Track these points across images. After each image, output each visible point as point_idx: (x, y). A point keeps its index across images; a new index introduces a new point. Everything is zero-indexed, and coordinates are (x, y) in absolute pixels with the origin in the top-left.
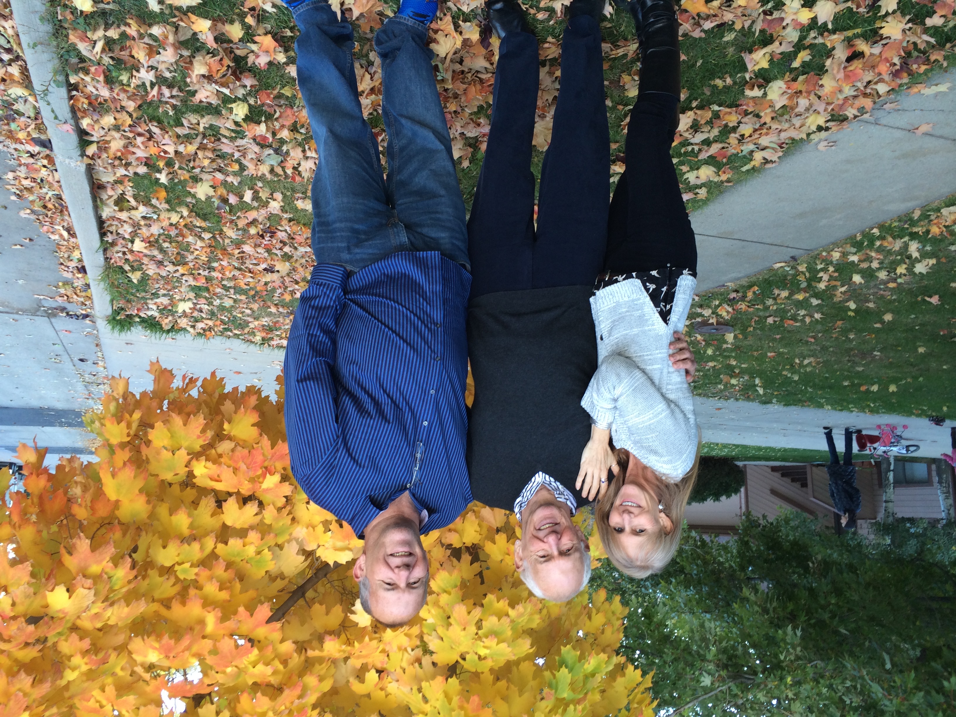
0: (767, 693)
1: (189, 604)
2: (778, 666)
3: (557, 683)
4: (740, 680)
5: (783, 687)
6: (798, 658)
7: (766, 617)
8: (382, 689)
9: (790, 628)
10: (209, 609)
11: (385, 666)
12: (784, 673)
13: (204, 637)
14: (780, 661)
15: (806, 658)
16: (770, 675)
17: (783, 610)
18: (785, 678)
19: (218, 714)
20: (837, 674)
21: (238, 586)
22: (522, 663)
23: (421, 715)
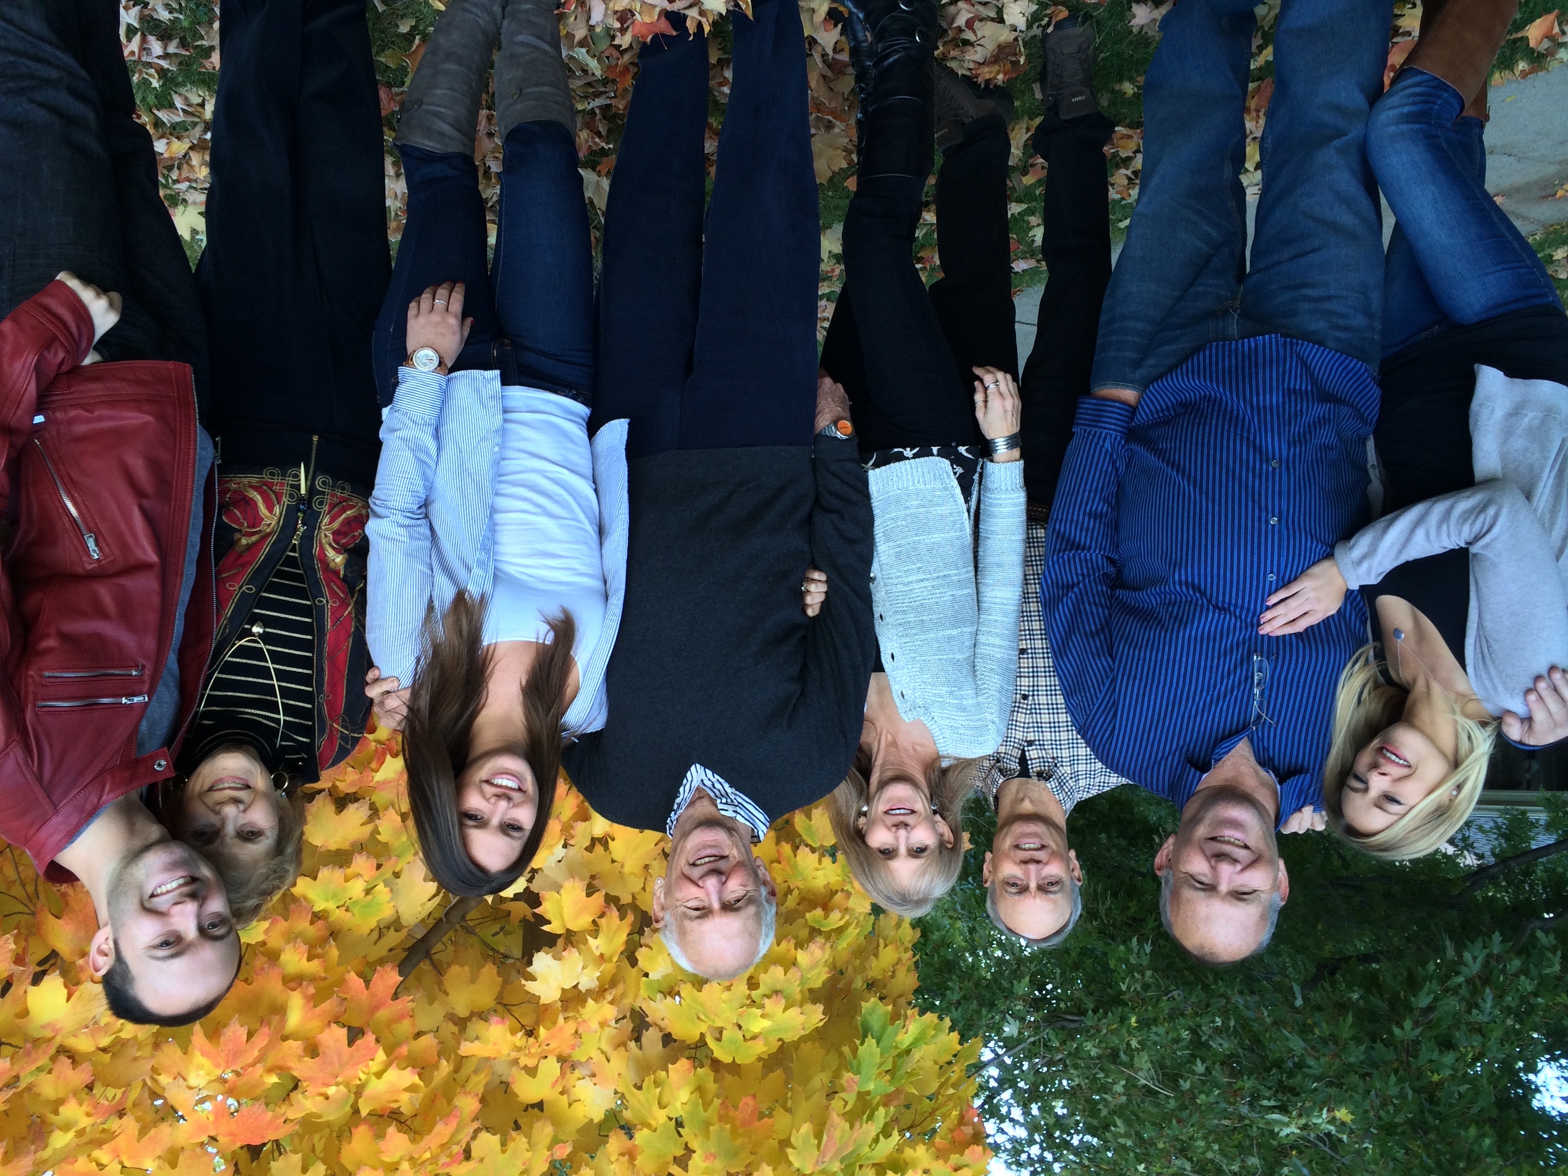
0: (1100, 1042)
1: (260, 980)
2: (1117, 1000)
3: (859, 1063)
4: (1059, 1024)
5: (1124, 1031)
6: (1146, 987)
7: (1095, 923)
8: (563, 1092)
9: (1135, 940)
10: (292, 984)
12: (1126, 1010)
13: (285, 1037)
14: (1121, 993)
15: (1158, 986)
16: (1106, 1014)
17: (1122, 912)
18: (1129, 1019)
19: (305, 1170)
20: (1203, 1009)
21: (335, 953)
22: (802, 1046)
23: (646, 1131)
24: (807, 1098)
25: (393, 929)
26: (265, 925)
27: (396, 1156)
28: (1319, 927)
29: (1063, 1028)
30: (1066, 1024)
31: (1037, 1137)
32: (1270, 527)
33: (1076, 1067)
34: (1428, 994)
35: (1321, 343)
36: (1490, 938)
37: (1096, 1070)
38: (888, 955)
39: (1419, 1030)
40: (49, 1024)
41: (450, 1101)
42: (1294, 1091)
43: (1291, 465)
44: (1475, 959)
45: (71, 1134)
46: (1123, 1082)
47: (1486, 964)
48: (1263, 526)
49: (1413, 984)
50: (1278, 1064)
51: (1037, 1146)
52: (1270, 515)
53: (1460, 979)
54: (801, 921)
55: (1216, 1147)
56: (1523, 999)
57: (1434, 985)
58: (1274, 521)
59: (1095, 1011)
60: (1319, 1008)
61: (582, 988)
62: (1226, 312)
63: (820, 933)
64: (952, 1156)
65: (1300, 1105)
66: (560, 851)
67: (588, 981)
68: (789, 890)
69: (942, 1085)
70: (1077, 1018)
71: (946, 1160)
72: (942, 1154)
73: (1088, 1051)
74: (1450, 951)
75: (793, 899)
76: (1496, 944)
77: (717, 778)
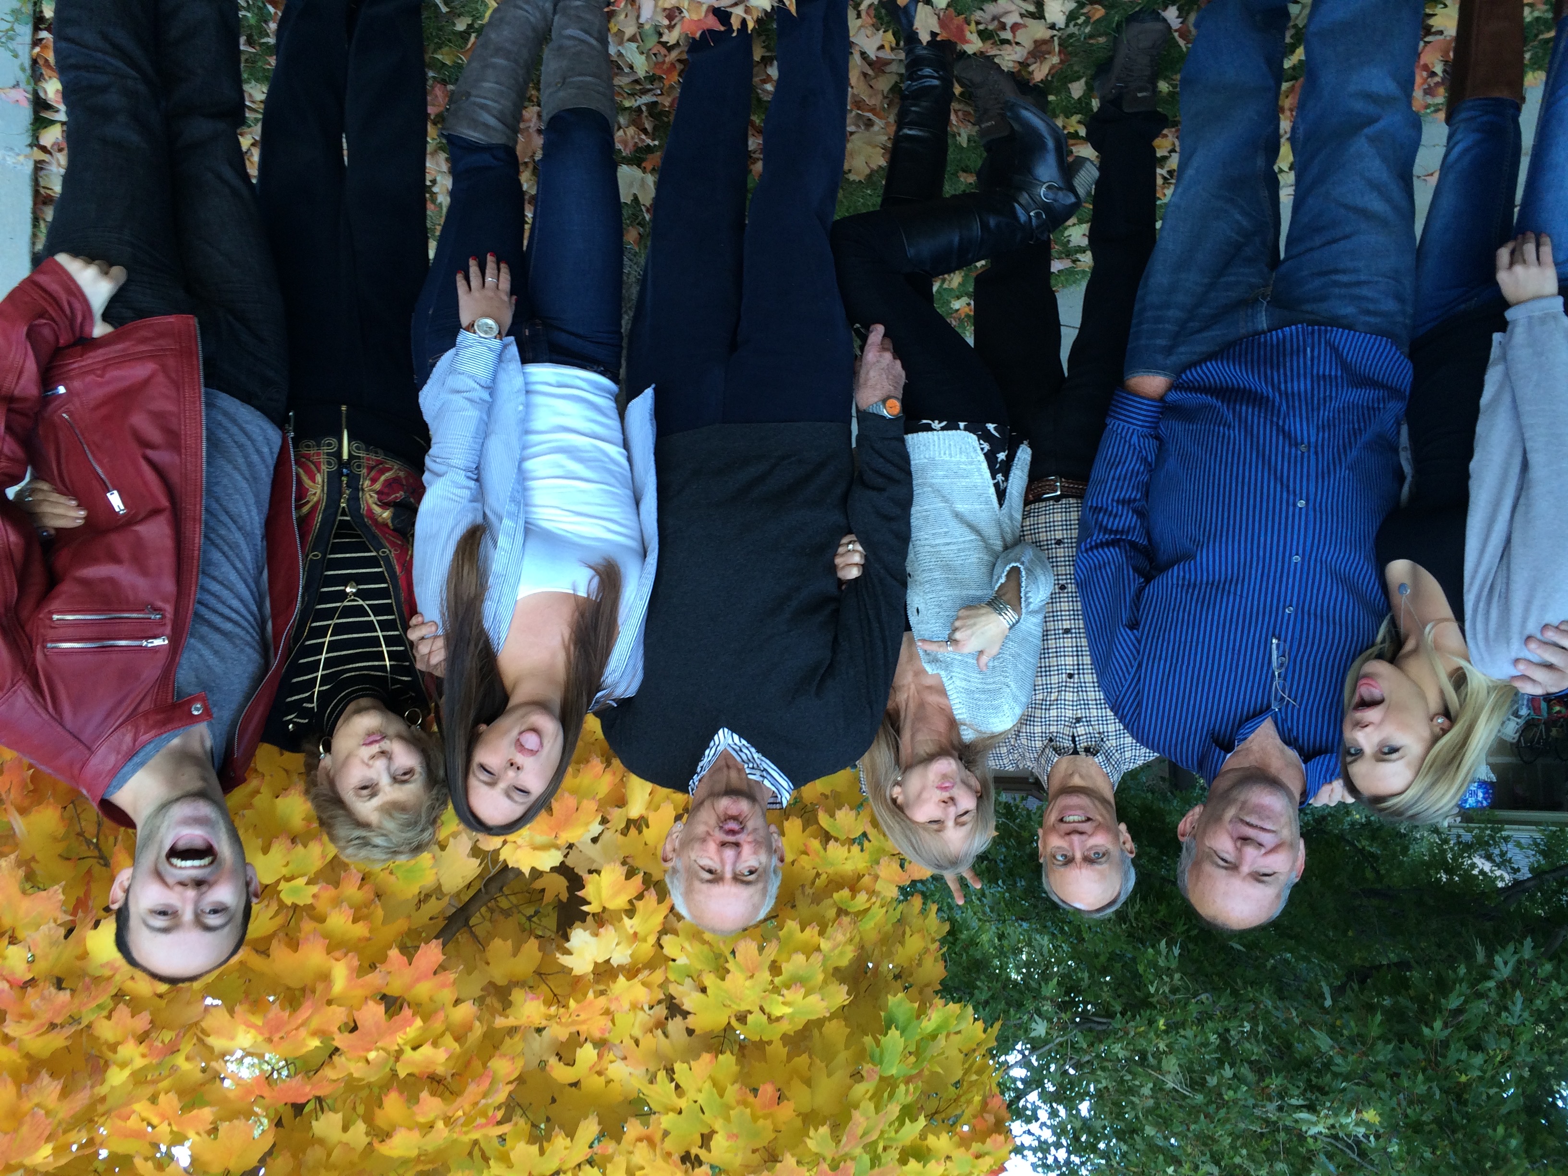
0: (1128, 1044)
1: (304, 949)
2: (1146, 1003)
3: (882, 1054)
5: (1152, 1035)
6: (1174, 990)
8: (599, 1073)
9: (1163, 943)
10: (337, 954)
11: (607, 1035)
12: (1155, 1013)
13: (329, 1003)
14: (1149, 995)
15: (1187, 989)
16: (1134, 1017)
17: (1151, 915)
18: (1156, 1021)
19: (345, 1128)
20: (1232, 1013)
21: (380, 913)
22: (827, 1023)
23: (671, 1114)
24: (829, 1075)
25: (434, 897)
26: (314, 889)
27: (432, 1116)
28: (1350, 933)
29: (1091, 1030)
30: (1093, 1025)
31: (1064, 1141)
32: (1297, 511)
33: (1103, 1069)
34: (1459, 996)
35: (1350, 327)
36: (1522, 944)
37: (1124, 1072)
38: (914, 944)
39: (1450, 1030)
40: (108, 963)
41: (485, 1065)
42: (1322, 1091)
43: (1319, 449)
44: (1506, 963)
45: (127, 1072)
46: (1151, 1085)
47: (1517, 969)
48: (1291, 508)
49: (1443, 987)
50: (1306, 1063)
51: (1064, 1149)
52: (1298, 498)
53: (1491, 984)
54: (829, 901)
55: (1244, 1152)
56: (1554, 1005)
57: (1465, 987)
58: (1301, 504)
59: (1123, 1014)
60: (1347, 1009)
61: (615, 962)
62: (1256, 301)
63: (847, 913)
64: (974, 1144)
65: (1328, 1104)
66: (595, 828)
67: (621, 956)
68: (818, 875)
69: (967, 1072)
70: (1104, 1020)
71: (968, 1148)
72: (964, 1142)
73: (1116, 1054)
74: (1481, 955)
75: (820, 882)
76: (1527, 952)
77: (744, 742)
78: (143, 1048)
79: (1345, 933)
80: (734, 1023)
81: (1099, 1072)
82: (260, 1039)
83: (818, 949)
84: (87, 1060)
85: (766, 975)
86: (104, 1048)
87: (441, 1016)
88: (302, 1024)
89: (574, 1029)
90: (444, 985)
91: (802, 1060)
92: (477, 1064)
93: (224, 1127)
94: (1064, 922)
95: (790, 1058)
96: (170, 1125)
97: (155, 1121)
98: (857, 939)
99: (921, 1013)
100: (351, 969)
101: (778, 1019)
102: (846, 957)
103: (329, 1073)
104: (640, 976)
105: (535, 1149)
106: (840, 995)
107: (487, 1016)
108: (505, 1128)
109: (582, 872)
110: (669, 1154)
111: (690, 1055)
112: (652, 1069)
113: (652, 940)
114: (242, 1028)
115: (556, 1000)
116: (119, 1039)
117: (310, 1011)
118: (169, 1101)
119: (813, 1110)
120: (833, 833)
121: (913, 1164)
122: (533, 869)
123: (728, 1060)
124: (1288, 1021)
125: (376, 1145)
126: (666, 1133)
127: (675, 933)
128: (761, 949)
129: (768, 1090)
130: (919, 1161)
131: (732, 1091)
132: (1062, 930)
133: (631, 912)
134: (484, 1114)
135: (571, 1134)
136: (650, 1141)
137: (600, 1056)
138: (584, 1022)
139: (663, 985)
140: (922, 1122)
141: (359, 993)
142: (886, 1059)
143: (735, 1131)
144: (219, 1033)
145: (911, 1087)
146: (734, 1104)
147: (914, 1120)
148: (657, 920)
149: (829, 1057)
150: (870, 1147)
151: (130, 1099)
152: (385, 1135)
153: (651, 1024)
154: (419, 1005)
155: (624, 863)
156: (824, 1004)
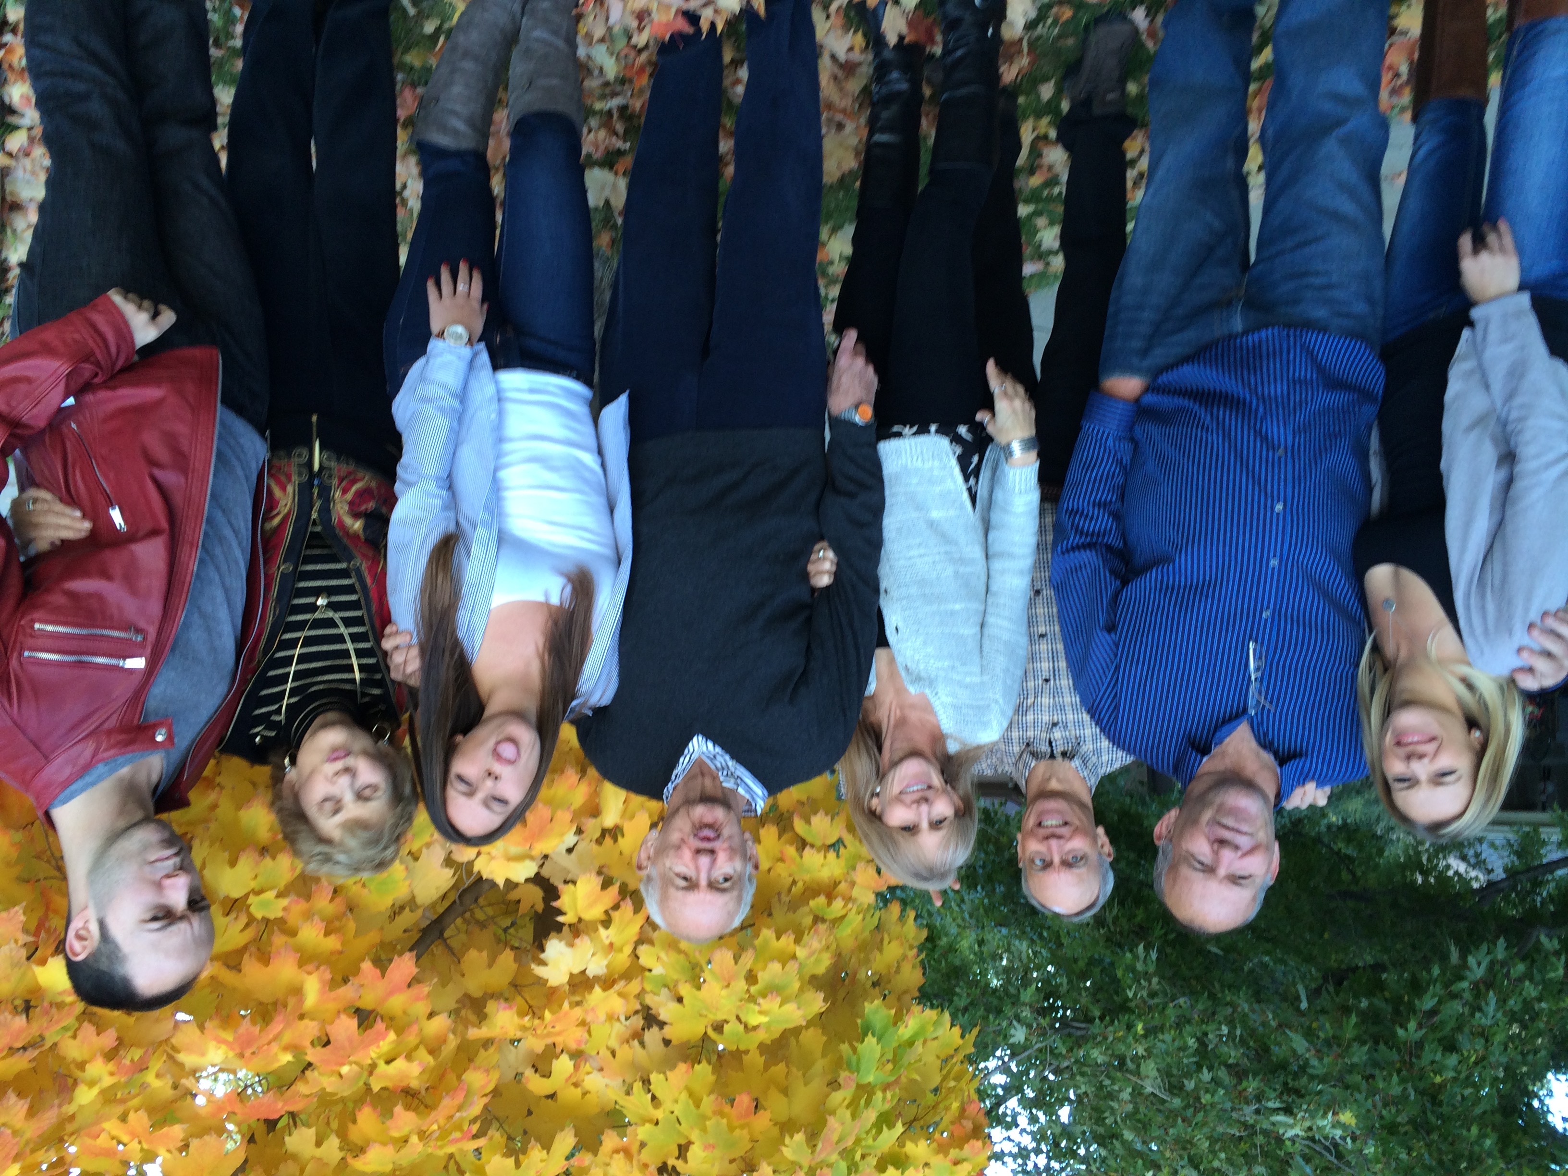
0: (1107, 1049)
1: (275, 963)
2: (1124, 1007)
3: (859, 1061)
4: (1065, 1031)
5: (1131, 1038)
6: (1153, 995)
7: (1102, 931)
8: (576, 1085)
9: (1141, 947)
10: (310, 967)
11: (583, 1047)
12: (1133, 1017)
13: (302, 1017)
14: (1127, 1000)
15: (1166, 994)
16: (1112, 1022)
17: (1129, 920)
18: (1134, 1026)
19: (319, 1144)
20: (1209, 1016)
21: (352, 925)
22: (804, 1032)
23: (648, 1125)
24: (806, 1084)
25: (407, 909)
26: (285, 902)
27: (405, 1131)
28: (1326, 936)
29: (1069, 1035)
30: (1072, 1031)
31: (1043, 1147)
32: (1275, 514)
33: (1083, 1074)
34: (1433, 996)
35: (1324, 330)
36: (1495, 944)
37: (1103, 1077)
38: (892, 951)
39: (1424, 1031)
41: (459, 1077)
42: (1299, 1093)
43: (1296, 454)
44: (1479, 964)
45: (95, 1091)
46: (1130, 1090)
47: (1491, 969)
48: (1269, 511)
49: (1417, 988)
50: (1283, 1066)
51: (1044, 1155)
52: (1276, 502)
53: (1465, 985)
54: (805, 909)
55: (1223, 1156)
56: (1527, 1005)
57: (1438, 989)
58: (1279, 508)
59: (1102, 1019)
60: (1323, 1011)
61: (590, 973)
62: (1231, 303)
63: (823, 920)
64: (952, 1151)
65: (1305, 1107)
66: (570, 839)
67: (596, 967)
68: (794, 882)
69: (945, 1078)
70: (1083, 1025)
71: (946, 1154)
72: (942, 1149)
73: (1095, 1059)
74: (1455, 956)
75: (797, 889)
76: (1501, 950)
77: (718, 749)
78: (111, 1066)
79: (1321, 936)
80: (711, 1032)
81: (1078, 1078)
82: (231, 1054)
83: (794, 957)
84: (54, 1079)
85: (742, 985)
86: (72, 1066)
87: (415, 1028)
88: (274, 1039)
89: (549, 1041)
90: (418, 999)
91: (780, 1069)
92: (451, 1077)
93: (194, 1143)
94: (1042, 927)
95: (767, 1067)
96: (140, 1142)
97: (125, 1138)
98: (834, 946)
99: (898, 1019)
100: (322, 981)
101: (755, 1028)
102: (823, 964)
103: (301, 1088)
104: (616, 987)
105: (511, 1161)
106: (817, 1003)
107: (461, 1028)
108: (481, 1142)
109: (557, 882)
110: (646, 1166)
111: (666, 1065)
112: (629, 1080)
113: (628, 950)
114: (212, 1045)
115: (533, 1011)
116: (86, 1056)
117: (281, 1026)
118: (139, 1119)
119: (790, 1119)
120: (809, 839)
121: (891, 1170)
122: (508, 881)
123: (704, 1070)
124: (1264, 1024)
125: (350, 1160)
126: (643, 1145)
127: (651, 942)
128: (737, 958)
129: (744, 1100)
130: (897, 1168)
131: (708, 1102)
132: (1041, 936)
133: (607, 923)
134: (459, 1127)
135: (547, 1146)
136: (627, 1152)
137: (576, 1067)
138: (559, 1034)
139: (639, 996)
140: (899, 1128)
141: (332, 1006)
142: (863, 1067)
143: (711, 1142)
144: (189, 1049)
145: (889, 1094)
146: (709, 1113)
147: (890, 1126)
148: (633, 930)
149: (806, 1066)
150: (846, 1154)
151: (99, 1119)
152: (359, 1150)
153: (628, 1033)
154: (392, 1019)
155: (599, 873)
156: (800, 1013)
